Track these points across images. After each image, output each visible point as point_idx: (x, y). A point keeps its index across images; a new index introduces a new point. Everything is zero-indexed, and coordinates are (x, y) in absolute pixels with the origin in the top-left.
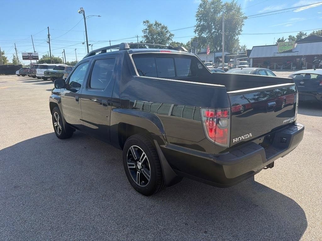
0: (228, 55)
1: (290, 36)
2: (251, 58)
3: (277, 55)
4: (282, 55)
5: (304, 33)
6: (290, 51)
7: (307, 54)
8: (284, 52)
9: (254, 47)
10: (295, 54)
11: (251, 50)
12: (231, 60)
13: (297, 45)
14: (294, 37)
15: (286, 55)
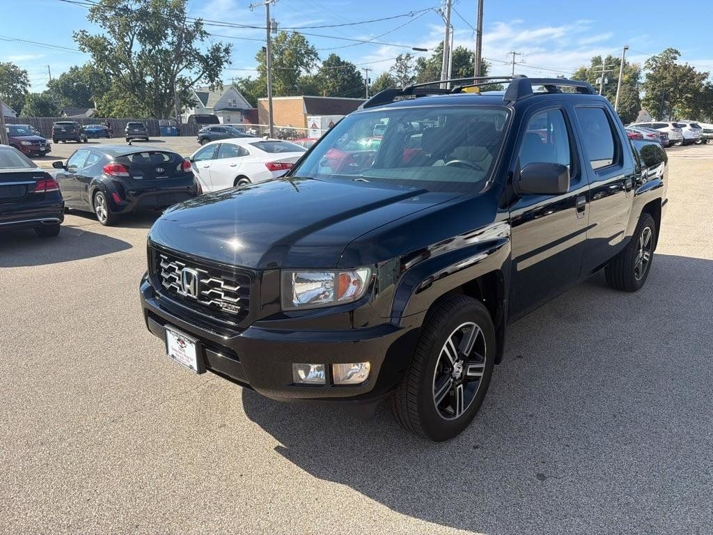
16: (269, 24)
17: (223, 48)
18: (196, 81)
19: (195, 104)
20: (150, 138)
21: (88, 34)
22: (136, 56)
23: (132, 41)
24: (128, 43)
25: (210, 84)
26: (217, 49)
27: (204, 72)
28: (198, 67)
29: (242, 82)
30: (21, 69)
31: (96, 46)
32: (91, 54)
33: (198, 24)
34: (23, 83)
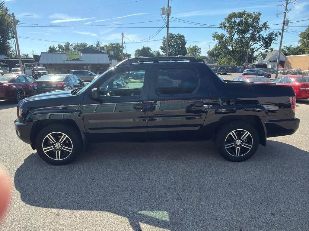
0: (6, 59)
1: (59, 45)
2: (41, 64)
3: (67, 62)
4: (72, 62)
5: (71, 44)
6: (78, 59)
7: (92, 63)
8: (73, 60)
9: (42, 53)
10: (83, 62)
11: (40, 57)
12: (17, 65)
13: (82, 55)
14: (62, 46)
15: (75, 62)
16: (284, 21)
17: (274, 34)
18: (259, 49)
19: (256, 59)
20: (228, 74)
21: (217, 33)
22: (235, 40)
23: (234, 35)
24: (232, 35)
25: (266, 50)
26: (271, 34)
27: (263, 45)
28: (261, 43)
29: (286, 48)
30: (199, 48)
31: (220, 38)
32: (217, 40)
33: (265, 24)
34: (199, 52)
